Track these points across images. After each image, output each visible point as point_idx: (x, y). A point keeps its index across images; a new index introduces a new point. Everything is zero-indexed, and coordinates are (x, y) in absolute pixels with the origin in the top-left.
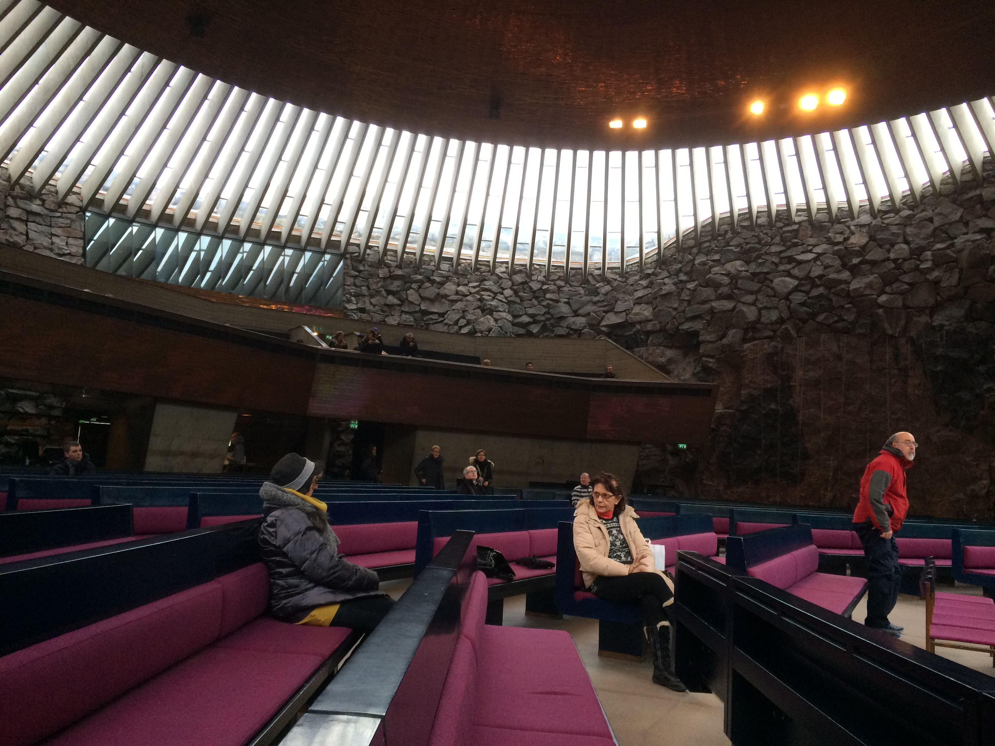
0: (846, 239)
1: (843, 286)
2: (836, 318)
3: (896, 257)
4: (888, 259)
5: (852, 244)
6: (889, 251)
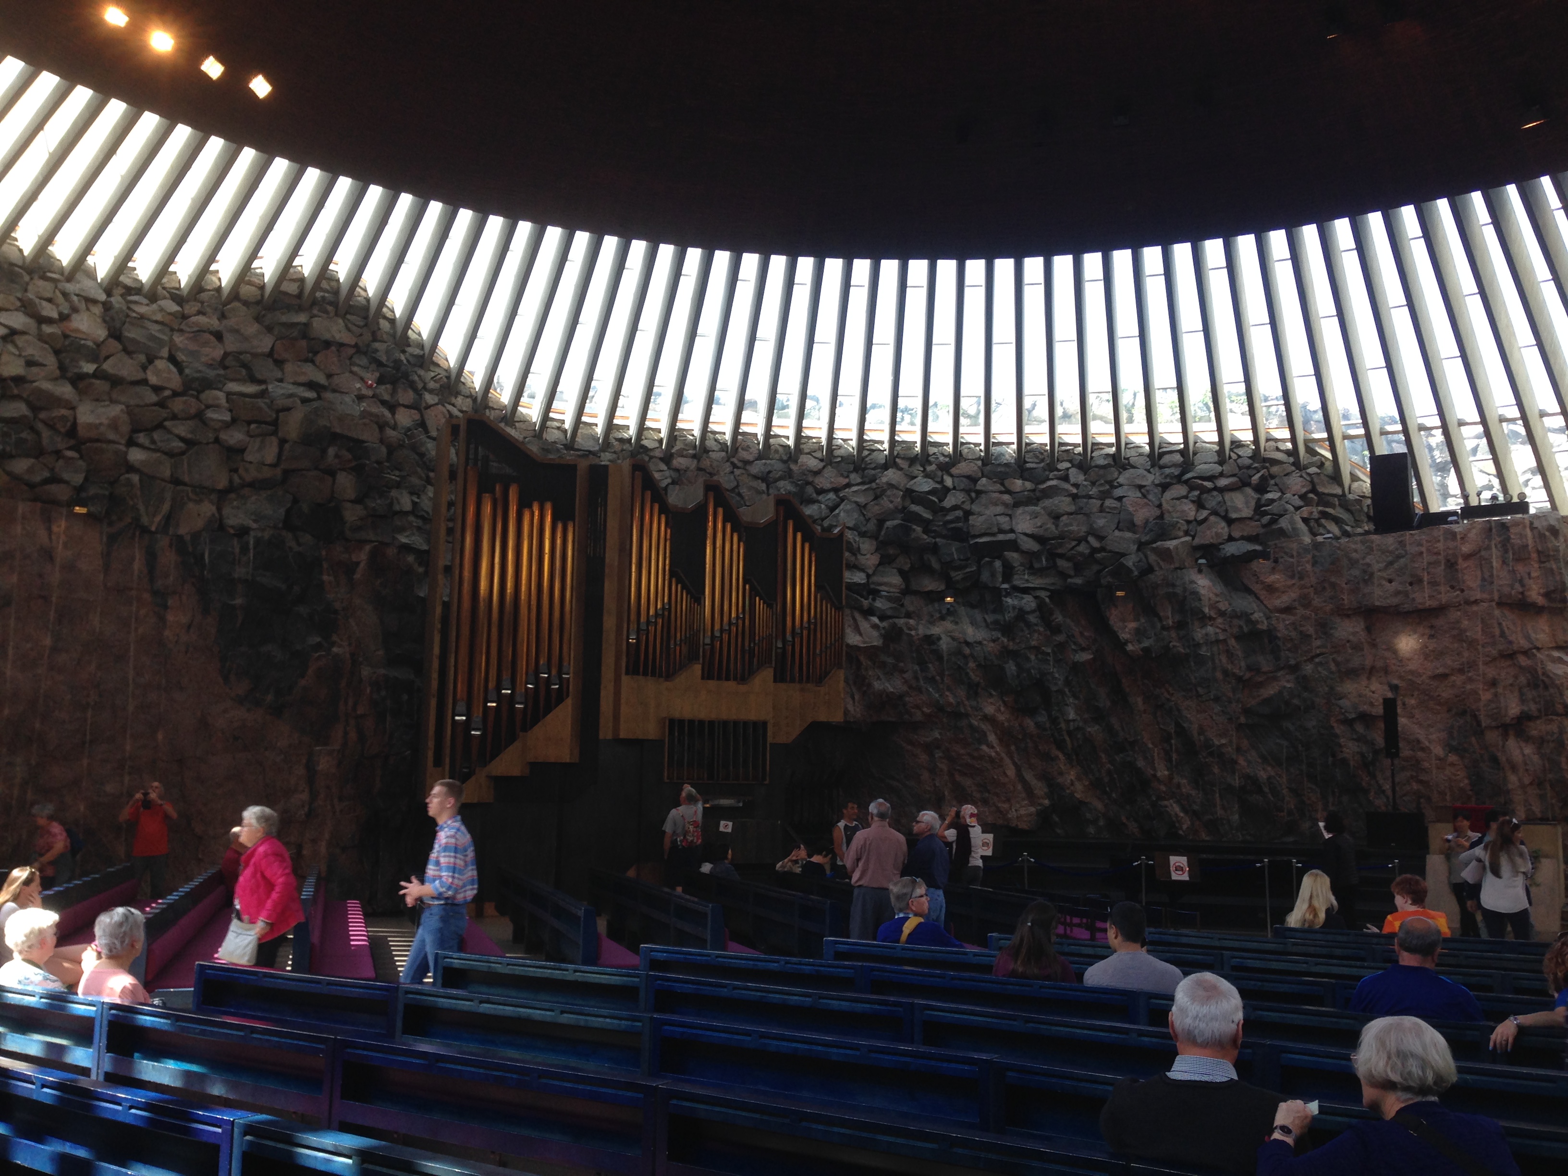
0: (64, 318)
1: (64, 412)
2: (46, 474)
3: (159, 383)
4: (144, 382)
5: (77, 330)
6: (144, 368)
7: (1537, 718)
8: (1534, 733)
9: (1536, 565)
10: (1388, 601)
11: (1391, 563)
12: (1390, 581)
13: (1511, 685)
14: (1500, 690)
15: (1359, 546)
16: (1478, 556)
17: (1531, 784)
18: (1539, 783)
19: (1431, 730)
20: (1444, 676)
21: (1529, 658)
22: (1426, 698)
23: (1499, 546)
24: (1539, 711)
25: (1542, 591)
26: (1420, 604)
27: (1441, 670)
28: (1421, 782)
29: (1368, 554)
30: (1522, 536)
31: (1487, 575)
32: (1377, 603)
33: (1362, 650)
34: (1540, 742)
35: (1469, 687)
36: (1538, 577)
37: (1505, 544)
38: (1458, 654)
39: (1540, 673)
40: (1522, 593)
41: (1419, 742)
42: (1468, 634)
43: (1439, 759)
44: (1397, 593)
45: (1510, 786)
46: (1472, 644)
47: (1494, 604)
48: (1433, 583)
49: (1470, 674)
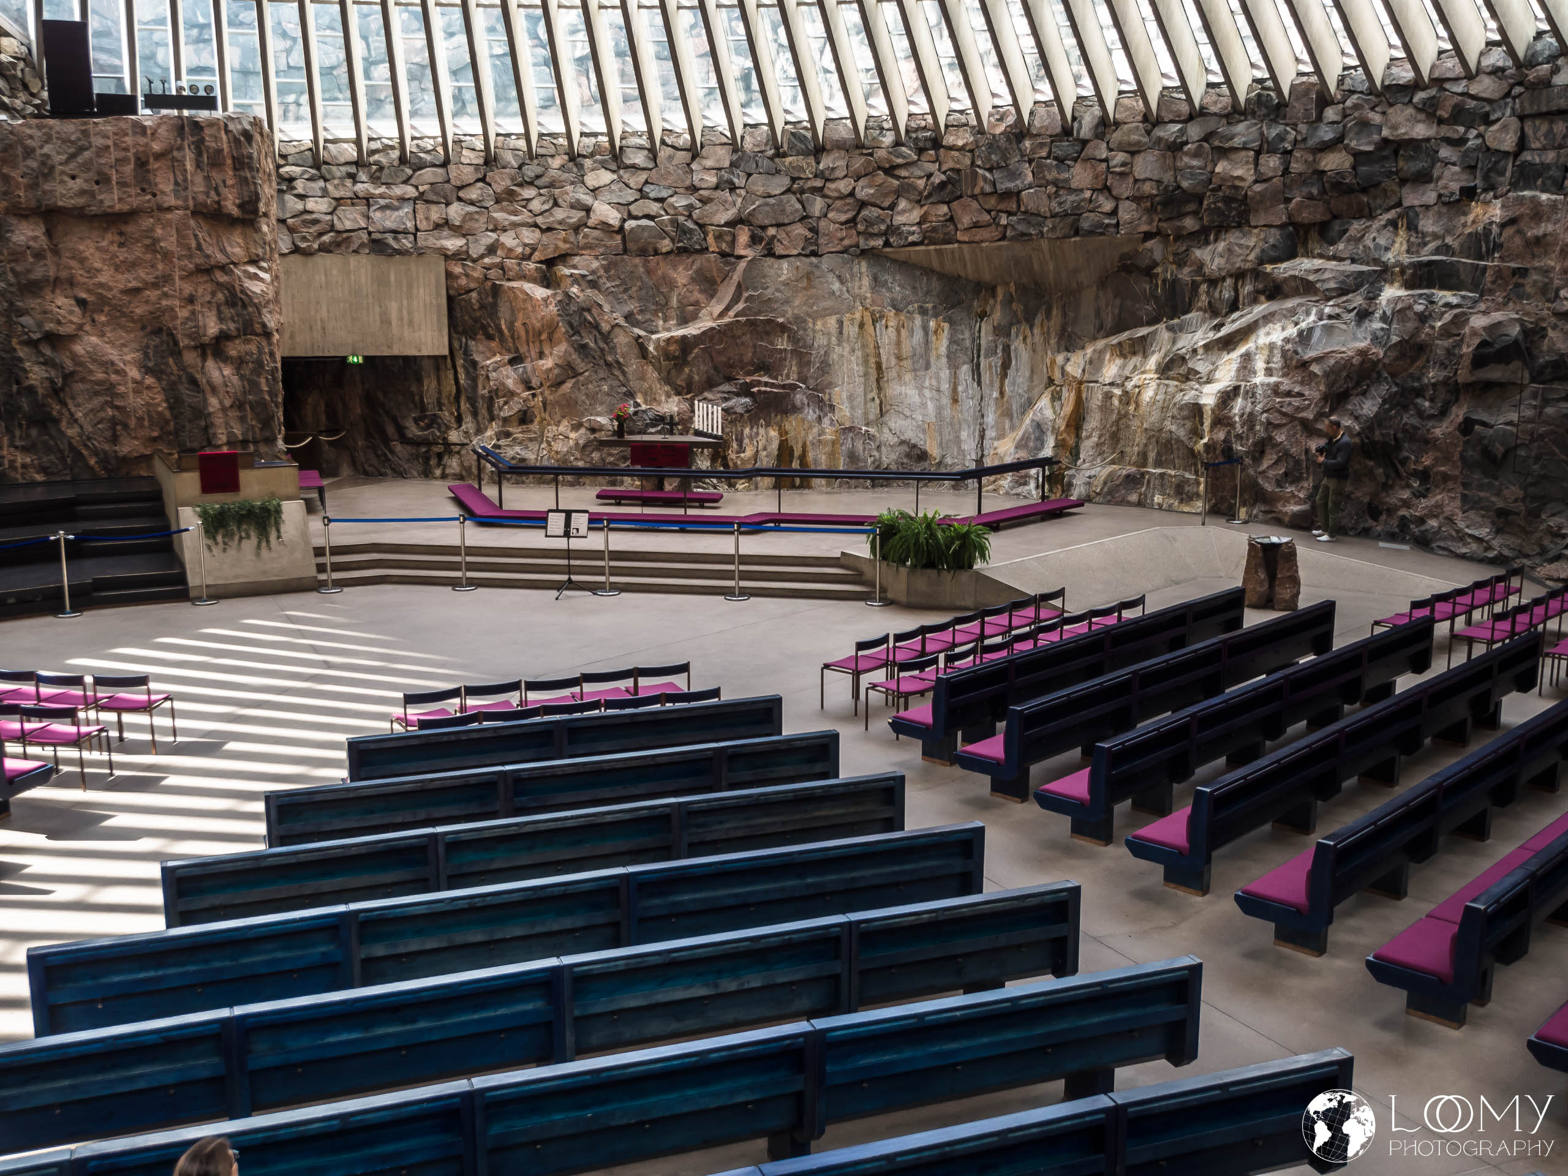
7: (236, 337)
8: (233, 353)
9: (231, 173)
10: (73, 201)
11: (73, 156)
12: (73, 178)
13: (209, 302)
14: (198, 308)
15: (34, 132)
16: (170, 156)
17: (232, 406)
18: (239, 405)
19: (125, 350)
20: (136, 291)
21: (226, 274)
22: (118, 314)
23: (192, 147)
24: (238, 330)
25: (237, 201)
26: (109, 207)
27: (133, 284)
28: (118, 408)
29: (46, 142)
30: (216, 138)
31: (180, 178)
32: (60, 203)
33: (45, 258)
34: (239, 363)
35: (164, 303)
36: (233, 186)
37: (199, 147)
38: (152, 266)
39: (238, 289)
40: (218, 203)
41: (113, 363)
42: (162, 244)
43: (135, 381)
44: (82, 192)
45: (211, 410)
46: (167, 255)
47: (189, 212)
48: (122, 184)
49: (165, 289)
